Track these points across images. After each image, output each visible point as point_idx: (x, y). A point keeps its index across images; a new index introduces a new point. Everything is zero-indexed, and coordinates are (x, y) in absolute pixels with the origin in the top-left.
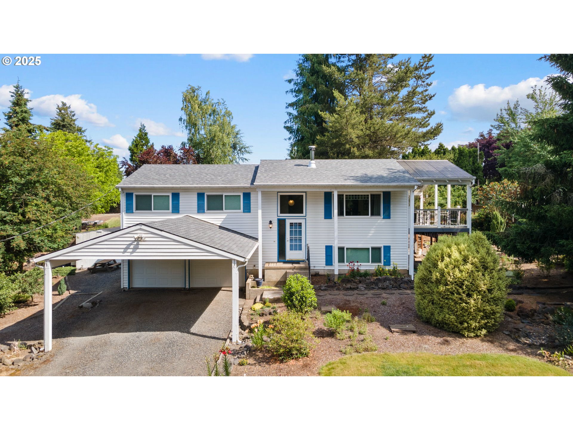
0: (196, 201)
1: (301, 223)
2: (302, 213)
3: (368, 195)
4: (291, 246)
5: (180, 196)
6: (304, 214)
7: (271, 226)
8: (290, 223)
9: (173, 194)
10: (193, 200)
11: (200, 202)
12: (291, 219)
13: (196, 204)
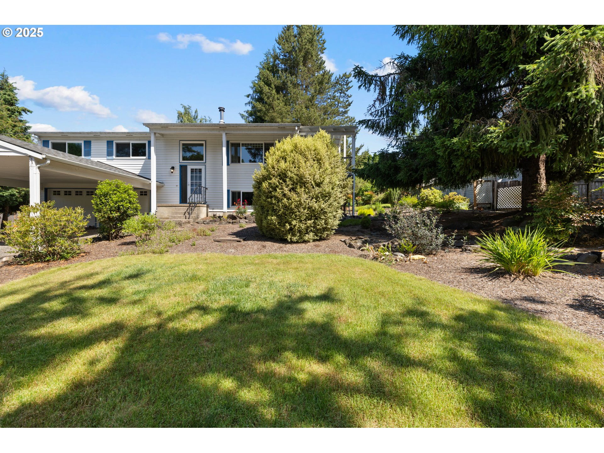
0: (106, 149)
1: (201, 169)
2: (203, 160)
3: (262, 144)
4: (192, 190)
5: (92, 144)
6: (204, 161)
7: (172, 171)
8: (191, 169)
9: (85, 142)
10: (103, 147)
11: (109, 149)
12: (191, 166)
13: (106, 151)
